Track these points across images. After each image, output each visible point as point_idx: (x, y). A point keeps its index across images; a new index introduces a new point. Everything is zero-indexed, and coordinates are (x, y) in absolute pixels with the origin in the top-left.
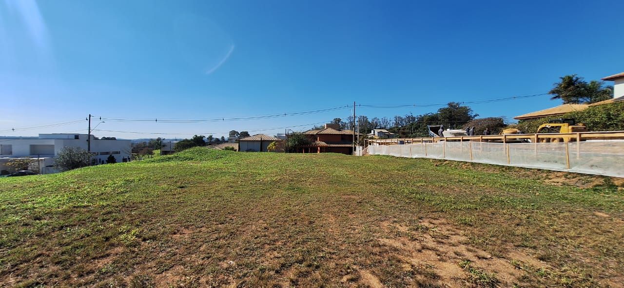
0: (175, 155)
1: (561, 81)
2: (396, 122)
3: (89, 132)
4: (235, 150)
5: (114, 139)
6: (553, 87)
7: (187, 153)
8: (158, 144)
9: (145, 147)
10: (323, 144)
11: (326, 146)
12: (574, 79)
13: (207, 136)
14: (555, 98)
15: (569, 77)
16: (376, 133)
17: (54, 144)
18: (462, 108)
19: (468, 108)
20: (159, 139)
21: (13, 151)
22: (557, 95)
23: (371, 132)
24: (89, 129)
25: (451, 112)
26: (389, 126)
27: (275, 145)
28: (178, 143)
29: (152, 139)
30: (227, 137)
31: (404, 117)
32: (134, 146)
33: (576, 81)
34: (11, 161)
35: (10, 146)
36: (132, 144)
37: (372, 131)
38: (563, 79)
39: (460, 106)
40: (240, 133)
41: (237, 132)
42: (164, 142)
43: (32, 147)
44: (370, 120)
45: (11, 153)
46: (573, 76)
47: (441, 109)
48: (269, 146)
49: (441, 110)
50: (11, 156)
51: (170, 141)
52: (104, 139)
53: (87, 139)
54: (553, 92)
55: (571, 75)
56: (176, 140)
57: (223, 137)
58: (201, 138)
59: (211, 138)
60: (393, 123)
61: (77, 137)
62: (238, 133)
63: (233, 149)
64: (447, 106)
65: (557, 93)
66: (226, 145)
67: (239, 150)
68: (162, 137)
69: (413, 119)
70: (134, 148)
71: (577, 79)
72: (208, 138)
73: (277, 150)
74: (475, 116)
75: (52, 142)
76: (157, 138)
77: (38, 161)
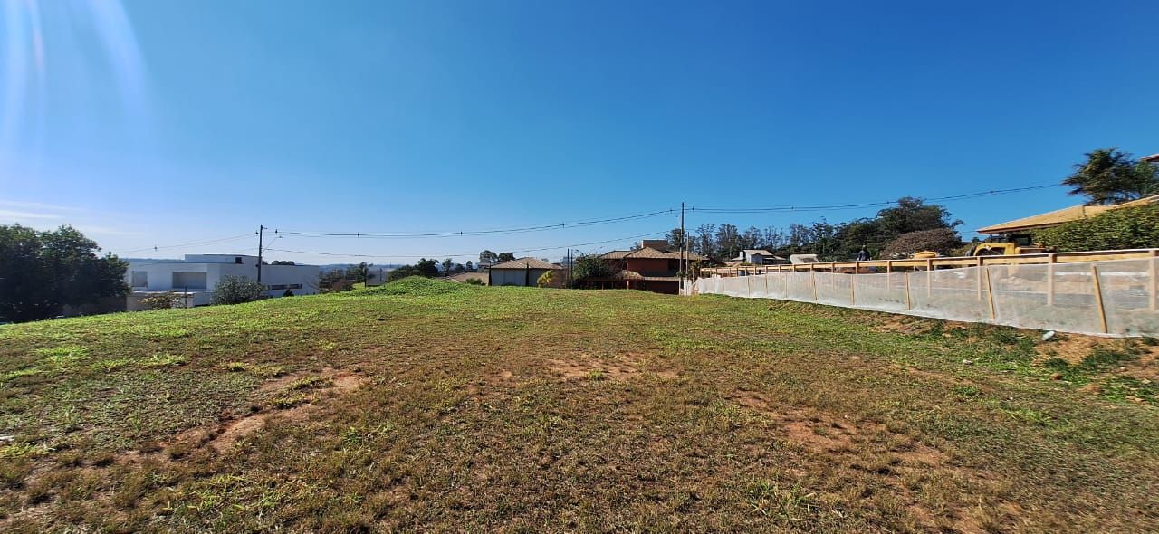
0: (382, 287)
1: (1086, 160)
2: (794, 235)
3: (260, 253)
4: (484, 284)
5: (291, 264)
6: (1072, 172)
7: (399, 285)
8: (362, 274)
9: (339, 278)
10: (636, 275)
11: (638, 280)
12: (1113, 156)
13: (442, 262)
14: (1076, 192)
15: (1102, 153)
16: (748, 257)
17: (205, 271)
18: (925, 208)
19: (941, 209)
20: (362, 265)
21: (149, 280)
22: (1078, 186)
23: (738, 256)
24: (260, 249)
25: (903, 217)
26: (779, 243)
27: (550, 276)
28: (393, 272)
29: (351, 265)
30: (476, 261)
31: (809, 226)
32: (324, 277)
33: (1116, 159)
34: (147, 297)
35: (145, 274)
36: (321, 273)
37: (741, 253)
38: (1092, 156)
39: (924, 204)
40: (498, 255)
41: (494, 254)
42: (371, 269)
43: (176, 274)
44: (741, 233)
45: (145, 284)
46: (1111, 150)
47: (883, 211)
48: (540, 279)
49: (883, 213)
50: (145, 288)
51: (381, 268)
52: (277, 263)
53: (257, 263)
54: (1071, 182)
55: (1105, 149)
56: (391, 266)
57: (469, 262)
58: (432, 263)
59: (448, 263)
60: (787, 238)
61: (239, 260)
62: (496, 256)
63: (479, 282)
64: (895, 206)
65: (1078, 183)
66: (470, 276)
67: (490, 284)
68: (368, 262)
69: (829, 230)
70: (324, 280)
71: (1120, 155)
72: (443, 264)
73: (553, 285)
74: (956, 224)
75: (204, 268)
76: (359, 263)
77: (185, 297)
